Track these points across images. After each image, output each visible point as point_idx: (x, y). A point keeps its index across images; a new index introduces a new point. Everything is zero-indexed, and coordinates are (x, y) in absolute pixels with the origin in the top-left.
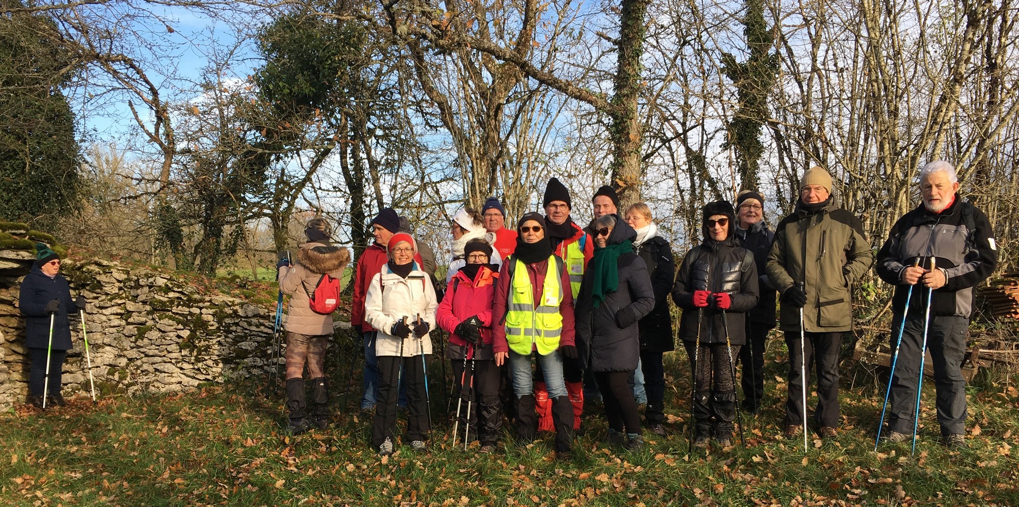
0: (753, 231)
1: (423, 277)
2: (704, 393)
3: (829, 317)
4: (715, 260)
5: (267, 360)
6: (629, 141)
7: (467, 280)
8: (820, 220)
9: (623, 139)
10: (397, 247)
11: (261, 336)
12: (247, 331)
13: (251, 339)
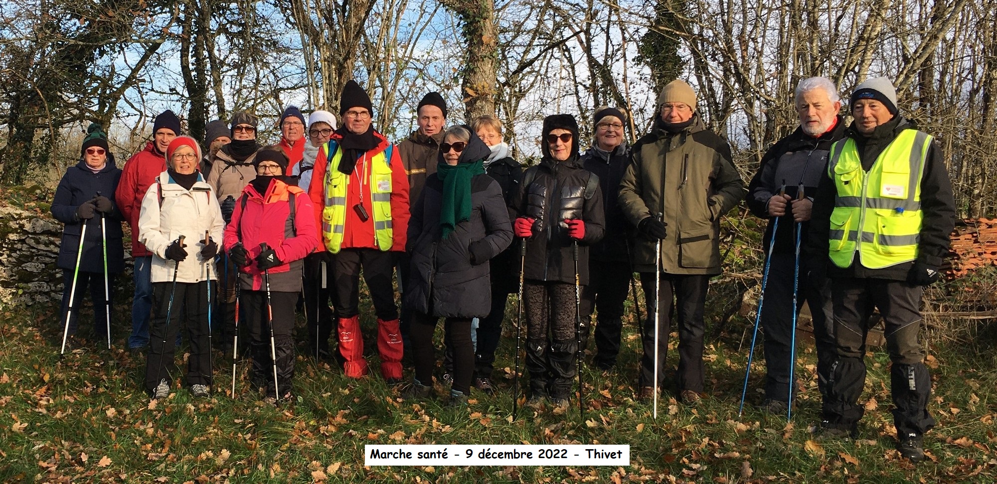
0: (618, 154)
1: (209, 189)
2: (538, 342)
3: (692, 256)
4: (554, 183)
5: (55, 286)
6: (482, 44)
7: (256, 196)
8: (682, 142)
9: (475, 41)
10: (177, 152)
11: (50, 257)
12: (33, 250)
13: (38, 259)
